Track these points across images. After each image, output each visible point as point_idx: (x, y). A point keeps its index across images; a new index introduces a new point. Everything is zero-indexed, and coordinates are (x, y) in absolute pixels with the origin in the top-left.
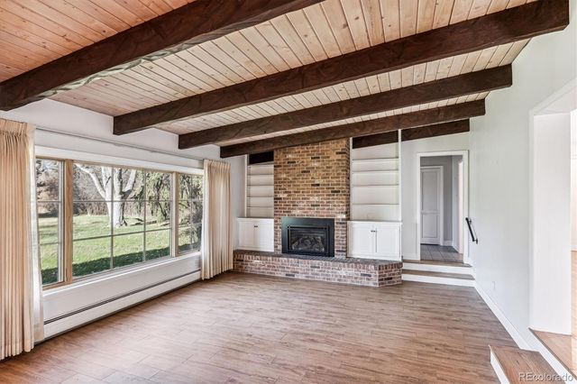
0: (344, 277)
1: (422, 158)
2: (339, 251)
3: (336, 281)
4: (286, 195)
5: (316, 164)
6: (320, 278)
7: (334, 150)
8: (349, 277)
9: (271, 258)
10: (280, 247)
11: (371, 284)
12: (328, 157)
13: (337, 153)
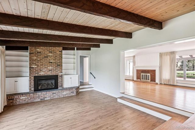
0: (65, 94)
1: (80, 56)
2: (60, 86)
3: (63, 97)
4: (36, 66)
5: (51, 55)
6: (56, 97)
7: (58, 50)
8: (67, 94)
9: (32, 94)
10: (33, 89)
11: (74, 95)
12: (56, 52)
13: (59, 51)
